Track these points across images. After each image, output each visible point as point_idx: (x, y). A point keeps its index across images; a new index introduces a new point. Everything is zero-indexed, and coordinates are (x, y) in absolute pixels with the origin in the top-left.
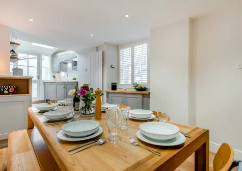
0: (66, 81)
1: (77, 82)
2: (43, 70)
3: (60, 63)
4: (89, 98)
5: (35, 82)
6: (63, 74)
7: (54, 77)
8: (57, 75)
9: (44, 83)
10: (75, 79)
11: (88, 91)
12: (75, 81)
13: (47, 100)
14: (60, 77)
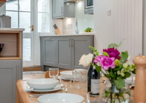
0: (75, 34)
1: (93, 36)
2: (40, 16)
3: (65, 3)
4: (118, 73)
5: (28, 36)
6: (69, 21)
7: (55, 27)
8: (59, 24)
9: (41, 37)
10: (89, 30)
11: (119, 58)
12: (88, 33)
13: (45, 66)
14: (64, 27)
